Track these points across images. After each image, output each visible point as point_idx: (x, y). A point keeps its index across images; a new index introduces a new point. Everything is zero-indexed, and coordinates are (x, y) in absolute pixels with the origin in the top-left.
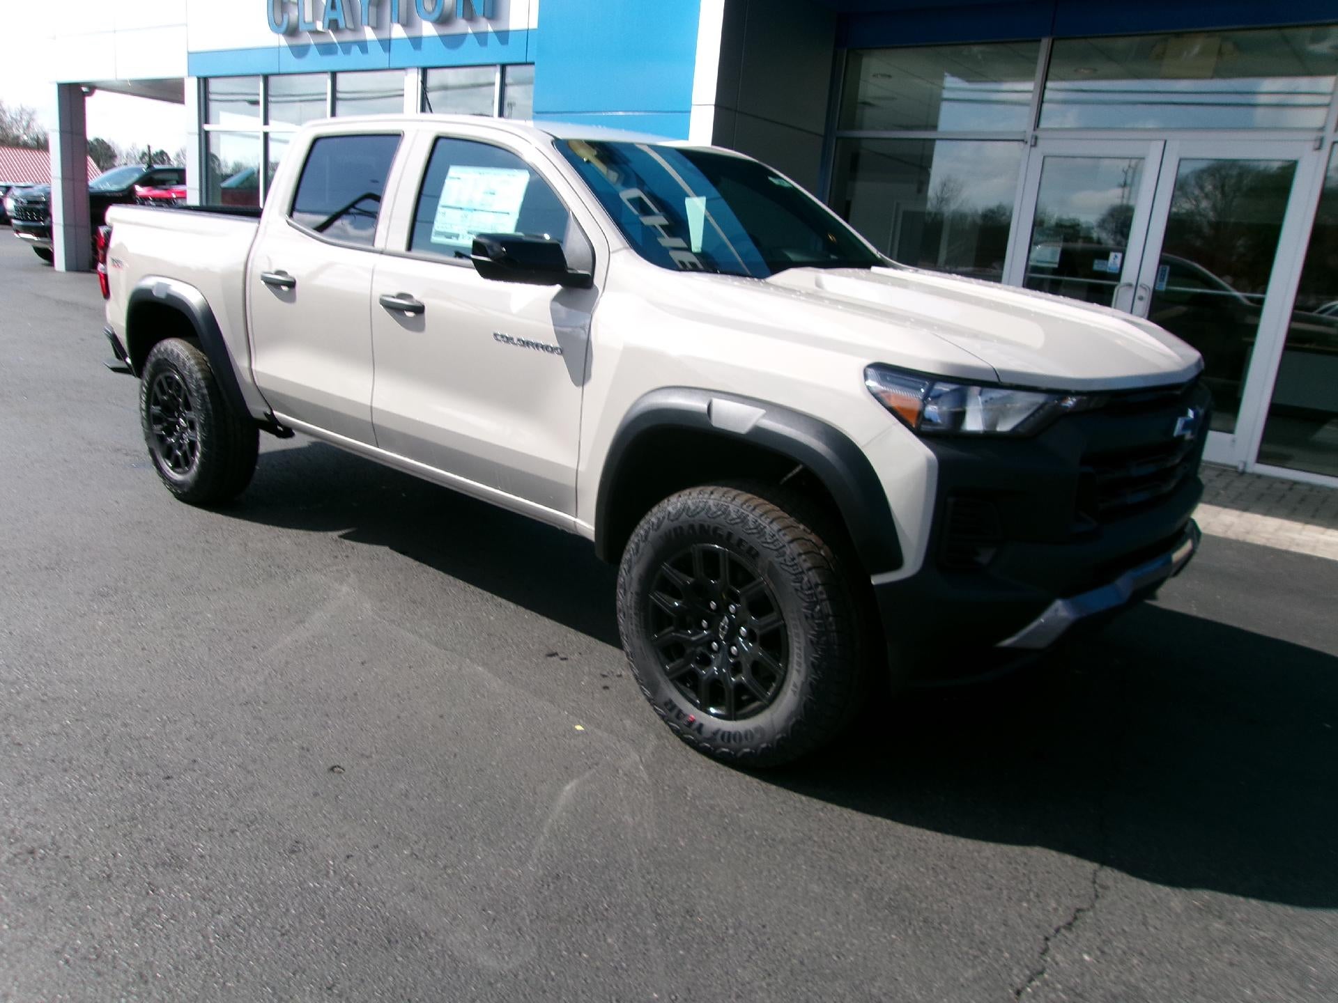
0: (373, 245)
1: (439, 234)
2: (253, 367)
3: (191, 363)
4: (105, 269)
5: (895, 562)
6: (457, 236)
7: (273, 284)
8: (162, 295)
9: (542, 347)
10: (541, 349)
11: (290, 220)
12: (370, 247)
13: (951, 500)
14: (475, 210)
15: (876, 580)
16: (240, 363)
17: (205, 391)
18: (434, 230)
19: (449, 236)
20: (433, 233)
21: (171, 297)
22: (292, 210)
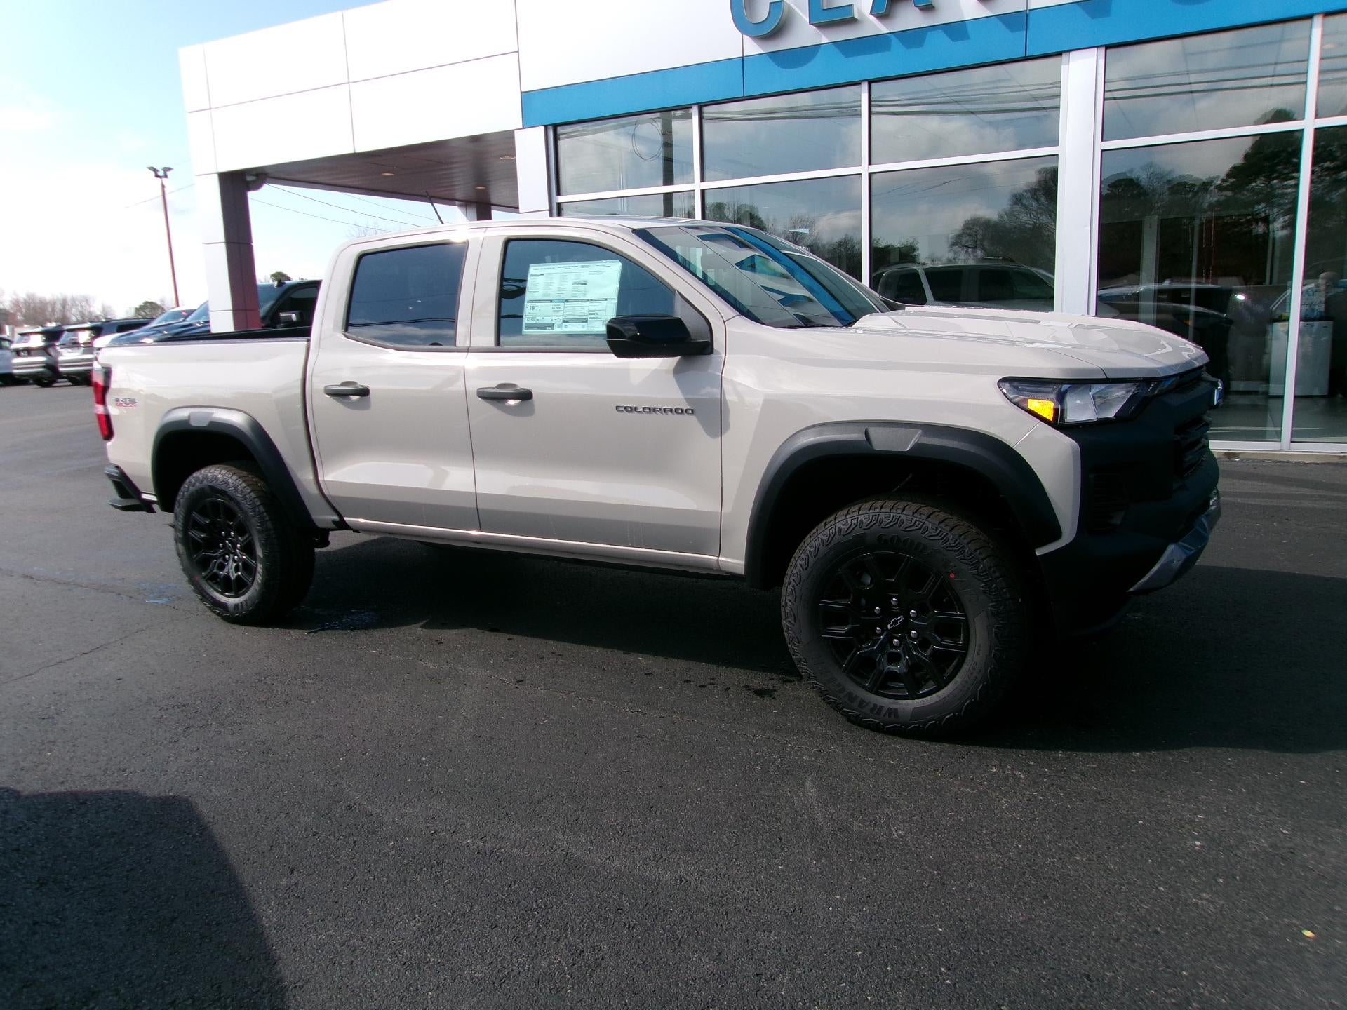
0: (455, 346)
1: (529, 326)
2: (320, 478)
3: (241, 485)
4: (106, 409)
5: (1056, 534)
6: (552, 326)
7: (339, 394)
8: (204, 424)
9: (671, 411)
10: (670, 413)
11: (347, 334)
12: (453, 347)
13: (1091, 476)
14: (567, 301)
15: (1039, 552)
16: (303, 476)
17: (262, 509)
18: (524, 323)
19: (543, 326)
20: (524, 326)
21: (214, 424)
22: (347, 325)
